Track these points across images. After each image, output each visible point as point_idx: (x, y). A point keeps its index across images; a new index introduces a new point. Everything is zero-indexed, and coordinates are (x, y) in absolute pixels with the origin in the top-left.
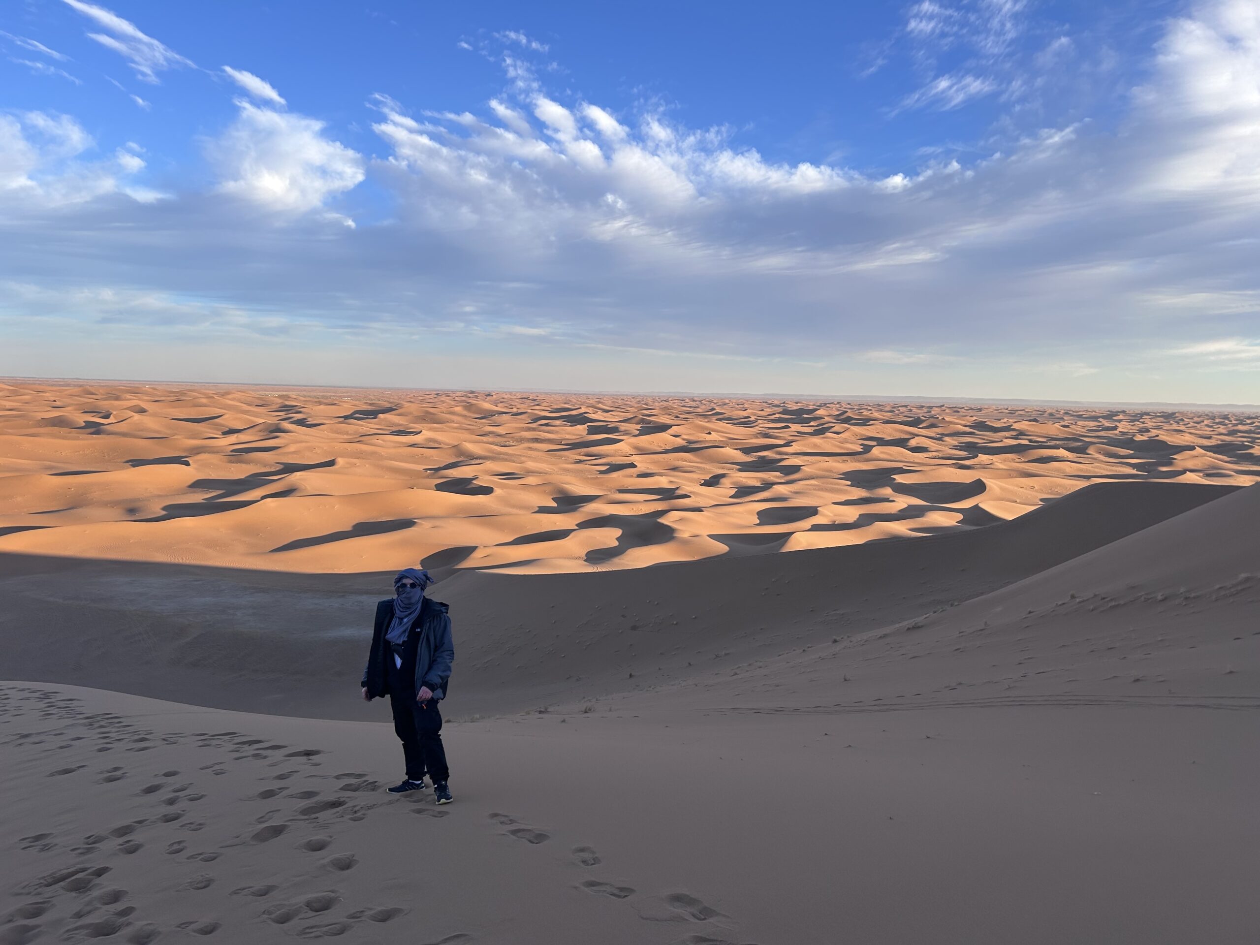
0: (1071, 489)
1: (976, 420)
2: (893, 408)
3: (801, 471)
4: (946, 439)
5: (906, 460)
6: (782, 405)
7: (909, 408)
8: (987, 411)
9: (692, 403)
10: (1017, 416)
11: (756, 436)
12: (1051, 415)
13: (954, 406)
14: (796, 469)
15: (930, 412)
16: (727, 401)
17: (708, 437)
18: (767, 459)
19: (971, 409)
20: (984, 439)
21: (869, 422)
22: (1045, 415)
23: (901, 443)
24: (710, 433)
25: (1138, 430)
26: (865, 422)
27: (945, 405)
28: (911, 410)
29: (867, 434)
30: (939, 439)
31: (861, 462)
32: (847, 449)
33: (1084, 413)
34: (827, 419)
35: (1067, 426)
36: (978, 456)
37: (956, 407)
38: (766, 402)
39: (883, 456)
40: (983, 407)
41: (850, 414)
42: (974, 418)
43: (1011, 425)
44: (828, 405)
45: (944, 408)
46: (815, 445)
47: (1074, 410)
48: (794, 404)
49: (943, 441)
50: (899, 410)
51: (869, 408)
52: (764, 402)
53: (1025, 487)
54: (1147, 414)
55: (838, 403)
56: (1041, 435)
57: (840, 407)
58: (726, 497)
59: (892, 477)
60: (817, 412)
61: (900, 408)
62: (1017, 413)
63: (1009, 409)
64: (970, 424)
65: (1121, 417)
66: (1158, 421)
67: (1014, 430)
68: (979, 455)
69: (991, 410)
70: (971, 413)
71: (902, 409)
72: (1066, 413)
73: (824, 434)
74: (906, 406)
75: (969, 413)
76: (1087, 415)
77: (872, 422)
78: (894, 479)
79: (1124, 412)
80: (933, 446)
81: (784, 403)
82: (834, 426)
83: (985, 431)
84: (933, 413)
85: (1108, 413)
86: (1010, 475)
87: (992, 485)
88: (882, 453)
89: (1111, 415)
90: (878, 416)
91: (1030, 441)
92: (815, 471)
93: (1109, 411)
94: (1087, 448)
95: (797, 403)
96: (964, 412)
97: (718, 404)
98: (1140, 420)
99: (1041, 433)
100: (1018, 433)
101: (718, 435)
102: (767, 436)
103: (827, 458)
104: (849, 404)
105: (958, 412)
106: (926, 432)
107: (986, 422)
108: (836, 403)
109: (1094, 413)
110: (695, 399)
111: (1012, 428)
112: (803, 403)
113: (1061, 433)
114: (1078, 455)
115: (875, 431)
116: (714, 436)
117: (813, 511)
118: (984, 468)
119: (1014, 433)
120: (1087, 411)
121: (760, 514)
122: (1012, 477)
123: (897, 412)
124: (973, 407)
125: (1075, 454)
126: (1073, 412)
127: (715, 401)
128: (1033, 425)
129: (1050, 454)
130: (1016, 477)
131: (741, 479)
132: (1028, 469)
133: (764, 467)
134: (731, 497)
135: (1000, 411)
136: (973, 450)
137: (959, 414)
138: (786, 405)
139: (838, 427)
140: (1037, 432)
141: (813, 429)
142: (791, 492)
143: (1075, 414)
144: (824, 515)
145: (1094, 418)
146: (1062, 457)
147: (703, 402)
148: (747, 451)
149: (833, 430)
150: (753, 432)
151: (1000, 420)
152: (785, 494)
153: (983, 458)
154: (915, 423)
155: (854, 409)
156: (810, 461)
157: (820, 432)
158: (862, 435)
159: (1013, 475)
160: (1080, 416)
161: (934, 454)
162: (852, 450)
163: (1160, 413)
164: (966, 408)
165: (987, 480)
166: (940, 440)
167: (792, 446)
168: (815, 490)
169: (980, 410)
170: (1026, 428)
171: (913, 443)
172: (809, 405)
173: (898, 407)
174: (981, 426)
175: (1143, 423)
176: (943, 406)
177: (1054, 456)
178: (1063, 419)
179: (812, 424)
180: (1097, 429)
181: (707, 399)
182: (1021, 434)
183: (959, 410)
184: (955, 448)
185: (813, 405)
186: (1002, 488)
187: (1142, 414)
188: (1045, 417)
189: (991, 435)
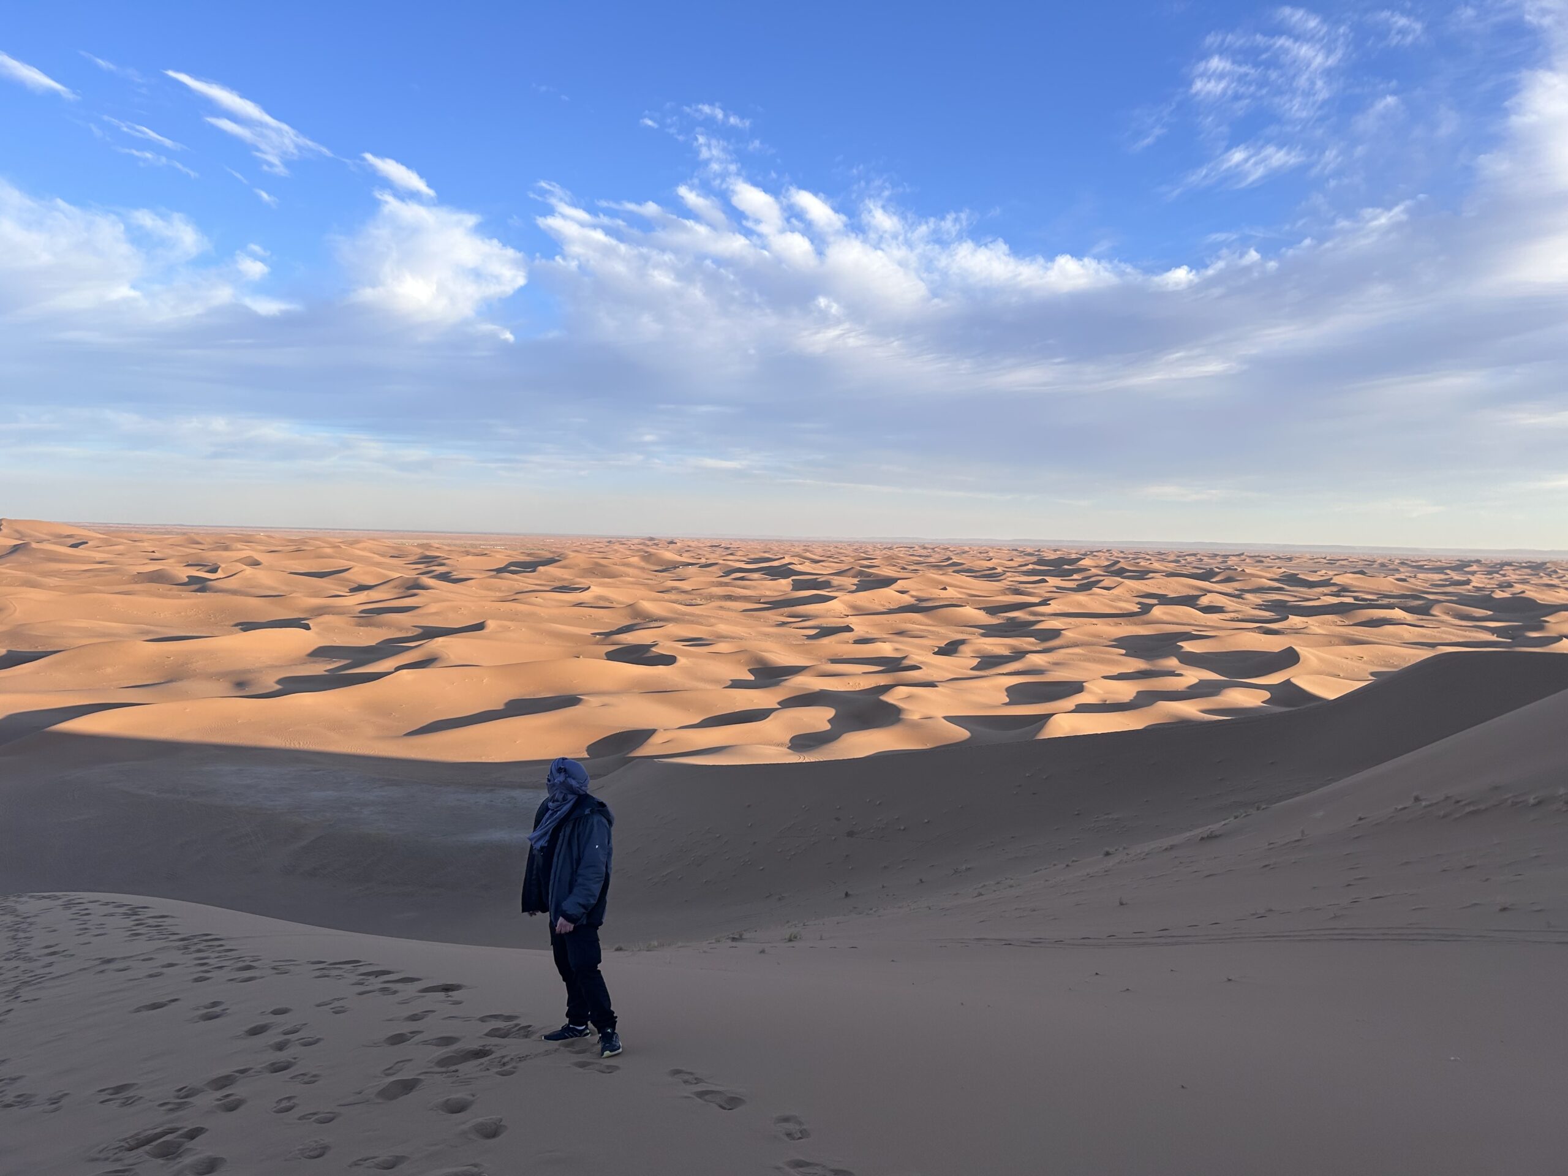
0: (1412, 660)
1: (1285, 572)
2: (1178, 557)
3: (1061, 636)
4: (1248, 596)
5: (1196, 623)
6: (1037, 553)
7: (1199, 557)
8: (1298, 561)
9: (922, 551)
10: (1338, 567)
11: (1004, 592)
12: (1383, 565)
13: (1257, 554)
14: (1056, 633)
15: (1226, 562)
16: (967, 549)
17: (943, 594)
18: (1016, 621)
19: (1279, 558)
20: (1296, 596)
21: (1147, 574)
22: (1374, 566)
23: (1189, 601)
24: (945, 589)
25: (1497, 585)
26: (1142, 575)
27: (1245, 554)
28: (1201, 560)
29: (1145, 590)
30: (1238, 596)
31: (1138, 625)
32: (1121, 609)
33: (1425, 563)
34: (1094, 571)
35: (1404, 580)
36: (1288, 618)
37: (1259, 556)
38: (1017, 550)
39: (1165, 618)
40: (1294, 555)
41: (1123, 564)
42: (1283, 570)
43: (1331, 579)
44: (1095, 553)
45: (1243, 557)
46: (1080, 604)
47: (1413, 559)
48: (1052, 552)
49: (1243, 599)
50: (1186, 560)
51: (1148, 557)
52: (1013, 550)
53: (1349, 657)
54: (1510, 564)
55: (1107, 551)
56: (1368, 590)
57: (1111, 556)
58: (965, 669)
59: (1178, 644)
60: (1080, 563)
61: (1187, 557)
62: (1338, 563)
63: (1327, 558)
64: (1277, 577)
65: (1474, 568)
66: (1523, 573)
67: (1334, 584)
68: (1290, 616)
69: (1305, 560)
70: (1278, 563)
71: (1189, 559)
72: (1402, 563)
73: (1090, 589)
74: (1195, 555)
75: (1275, 563)
76: (1431, 565)
77: (1151, 575)
78: (1182, 647)
79: (1478, 561)
80: (1231, 605)
81: (1039, 551)
82: (1104, 580)
83: (1297, 586)
84: (1230, 563)
85: (1458, 562)
86: (1331, 642)
87: (1306, 654)
88: (1165, 613)
89: (1461, 566)
90: (1159, 566)
91: (1356, 598)
92: (1080, 637)
93: (1458, 560)
94: (1430, 607)
95: (1055, 551)
96: (1269, 563)
97: (955, 552)
98: (1501, 572)
99: (1369, 588)
100: (1340, 588)
101: (956, 591)
102: (1017, 592)
103: (1094, 620)
104: (1122, 552)
105: (1262, 562)
106: (1222, 588)
107: (1298, 574)
108: (1104, 550)
109: (1439, 563)
110: (926, 546)
111: (1332, 582)
112: (1064, 551)
113: (1397, 589)
114: (1419, 616)
115: (1156, 586)
116: (951, 593)
117: (1077, 687)
118: (1297, 633)
119: (1335, 589)
120: (1429, 560)
121: (1010, 690)
122: (1333, 645)
123: (1183, 562)
124: (1280, 555)
125: (1416, 615)
126: (1412, 562)
127: (951, 549)
128: (1359, 578)
129: (1382, 616)
130: (1338, 645)
131: (986, 646)
132: (1353, 635)
133: (1014, 631)
134: (972, 669)
135: (1316, 561)
136: (1283, 610)
137: (1264, 564)
138: (1042, 554)
139: (1107, 582)
140: (1365, 588)
141: (1077, 583)
142: (1049, 663)
143: (1414, 564)
144: (1091, 692)
145: (1440, 570)
146: (1398, 619)
147: (936, 549)
148: (992, 610)
149: (1100, 585)
150: (998, 586)
151: (1316, 572)
152: (1040, 665)
153: (1295, 621)
154: (1208, 575)
155: (1128, 558)
156: (1073, 623)
157: (1085, 587)
158: (1138, 591)
159: (1334, 642)
160: (1421, 567)
161: (1232, 615)
162: (1125, 609)
163: (1526, 563)
164: (1272, 557)
165: (1301, 650)
166: (1238, 598)
167: (1050, 604)
168: (1080, 660)
169: (1290, 559)
170: (1349, 582)
171: (1204, 601)
172: (1072, 554)
173: (1185, 556)
174: (1292, 580)
175: (1504, 575)
176: (1243, 554)
177: (1388, 617)
178: (1398, 570)
179: (1075, 577)
180: (1444, 583)
181: (941, 546)
182: (1343, 590)
183: (1263, 559)
184: (1259, 607)
185: (1076, 553)
186: (1321, 660)
187: (1503, 565)
188: (1374, 568)
189: (1304, 591)
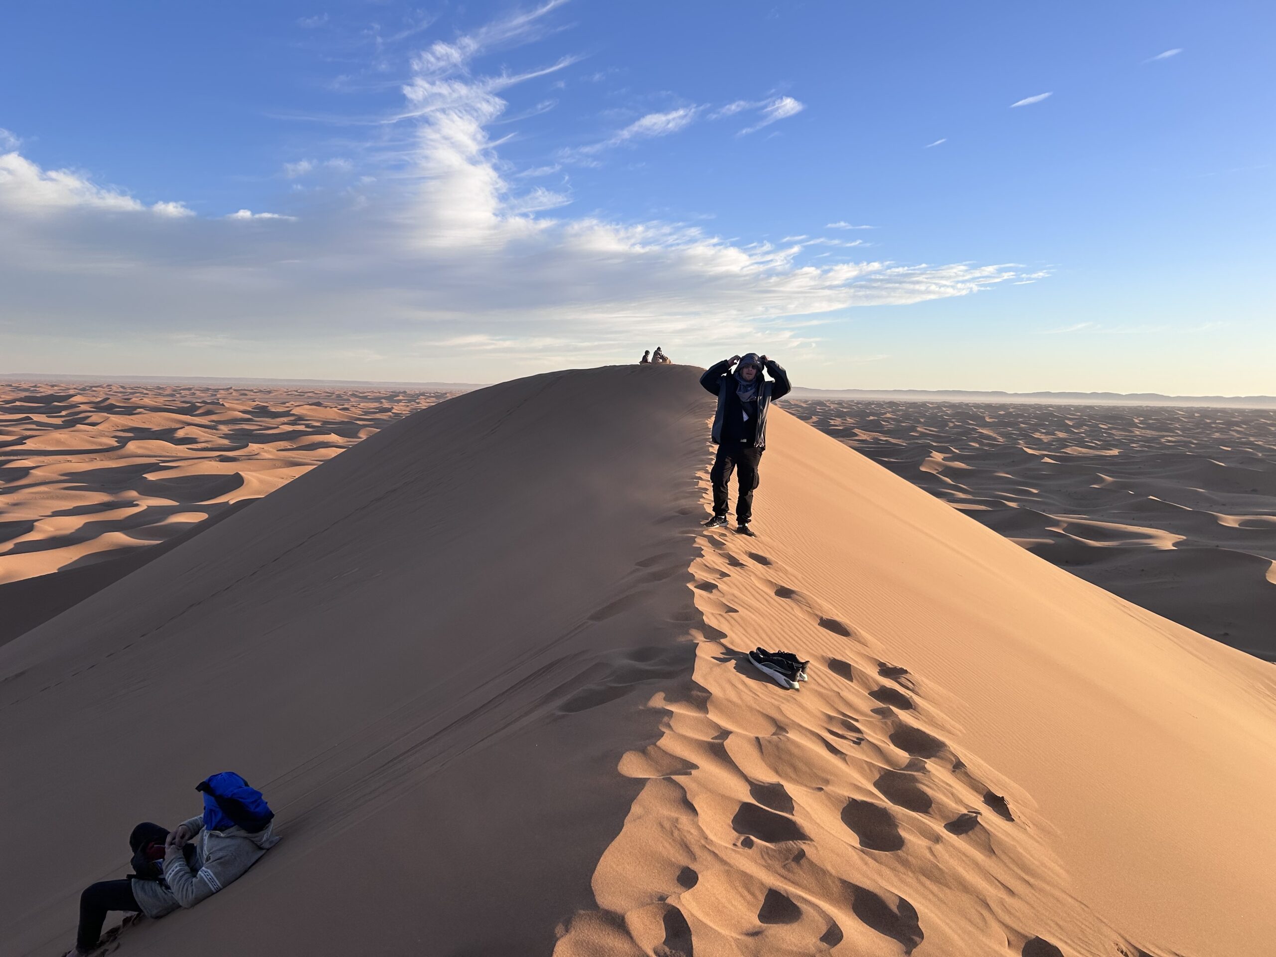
1: (258, 404)
2: (174, 391)
3: (29, 475)
4: (222, 427)
5: (164, 455)
6: (32, 389)
7: (192, 391)
8: (275, 393)
12: (339, 396)
14: (25, 471)
15: (216, 395)
19: (261, 391)
21: (135, 410)
23: (167, 435)
26: (130, 411)
27: (233, 388)
28: (194, 394)
29: (128, 425)
30: (212, 427)
31: (113, 459)
32: (101, 444)
33: (369, 394)
34: (83, 407)
35: (347, 409)
36: (248, 445)
37: (242, 390)
38: (11, 386)
39: (140, 451)
40: (274, 389)
41: (112, 401)
43: (291, 410)
44: (94, 389)
46: (59, 442)
47: (361, 391)
48: (50, 388)
49: (217, 430)
50: (180, 394)
51: (145, 392)
52: (4, 385)
53: (285, 477)
54: (423, 394)
55: (107, 386)
56: (319, 419)
57: (110, 391)
59: (144, 476)
60: (72, 399)
61: (182, 391)
62: (306, 395)
63: (299, 391)
64: (250, 409)
65: (401, 398)
66: (431, 401)
67: (293, 415)
68: (250, 444)
69: (280, 392)
71: (183, 393)
73: (74, 426)
74: (190, 389)
75: (257, 396)
77: (139, 410)
78: (146, 478)
79: (405, 392)
80: (204, 436)
81: (35, 386)
82: (91, 416)
83: (264, 417)
84: (219, 396)
87: (249, 477)
88: (138, 447)
89: (392, 397)
90: (150, 402)
91: (307, 426)
92: (50, 475)
93: (392, 392)
94: (358, 432)
95: (53, 386)
96: (252, 395)
98: (417, 401)
99: (320, 417)
100: (296, 418)
103: (69, 457)
104: (122, 387)
105: (246, 395)
106: (201, 420)
107: (268, 406)
108: (105, 386)
111: (291, 413)
112: (62, 387)
113: (340, 417)
114: (348, 439)
115: (140, 421)
117: (28, 526)
118: (249, 459)
119: (292, 418)
120: (372, 391)
122: (277, 468)
123: (178, 395)
124: (262, 389)
125: (346, 438)
128: (315, 408)
129: (321, 440)
132: (293, 458)
135: (289, 393)
136: (242, 438)
137: (248, 397)
138: (37, 389)
139: (95, 418)
140: (315, 417)
141: (63, 419)
142: (8, 504)
143: (361, 395)
144: (42, 531)
145: (377, 399)
146: (332, 442)
151: (284, 403)
153: (254, 447)
154: (190, 410)
155: (124, 393)
156: (45, 461)
157: (70, 424)
158: (121, 426)
159: (278, 465)
160: (365, 398)
161: (201, 445)
162: (105, 444)
163: (433, 394)
164: (255, 391)
165: (245, 474)
166: (212, 429)
167: (26, 443)
168: (43, 498)
169: (270, 392)
171: (180, 434)
172: (69, 389)
174: (263, 412)
176: (231, 388)
178: (350, 400)
179: (63, 413)
182: (299, 419)
183: (246, 392)
184: (226, 436)
185: (75, 389)
186: (261, 481)
187: (419, 395)
188: (333, 399)
189: (269, 421)
